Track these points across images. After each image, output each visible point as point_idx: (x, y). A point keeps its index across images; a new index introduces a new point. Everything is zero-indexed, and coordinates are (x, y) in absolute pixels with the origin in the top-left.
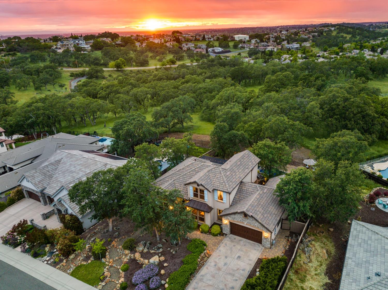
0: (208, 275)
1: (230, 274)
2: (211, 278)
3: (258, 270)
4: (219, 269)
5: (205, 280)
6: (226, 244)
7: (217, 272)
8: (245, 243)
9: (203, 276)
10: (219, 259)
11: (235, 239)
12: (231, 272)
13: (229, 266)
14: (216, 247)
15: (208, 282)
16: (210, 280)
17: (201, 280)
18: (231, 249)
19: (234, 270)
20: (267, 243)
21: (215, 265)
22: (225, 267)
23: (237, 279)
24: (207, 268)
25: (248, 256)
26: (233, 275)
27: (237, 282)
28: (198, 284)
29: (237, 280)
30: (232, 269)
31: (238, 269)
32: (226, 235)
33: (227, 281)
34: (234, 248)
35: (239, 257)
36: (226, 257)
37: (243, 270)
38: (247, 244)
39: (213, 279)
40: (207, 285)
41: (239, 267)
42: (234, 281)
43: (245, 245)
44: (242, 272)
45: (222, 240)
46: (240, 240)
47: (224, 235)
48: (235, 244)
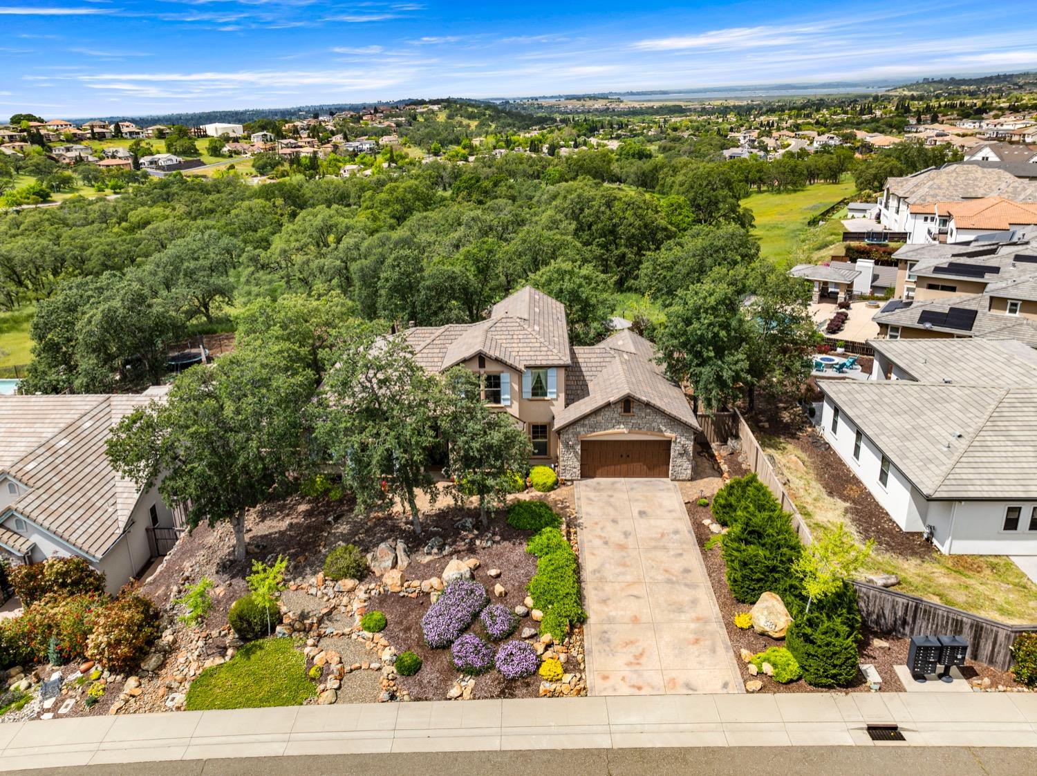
0: (607, 565)
1: (655, 548)
2: (621, 569)
3: (707, 522)
4: (622, 547)
5: (610, 578)
6: (589, 499)
7: (624, 554)
8: (628, 487)
9: (596, 571)
10: (602, 529)
11: (597, 484)
12: (653, 544)
13: (638, 536)
15: (622, 579)
16: (622, 574)
17: (602, 580)
18: (609, 504)
19: (656, 540)
20: (685, 465)
21: (606, 543)
22: (631, 539)
23: (680, 552)
25: (660, 506)
26: (664, 548)
27: (684, 557)
28: (602, 590)
29: (681, 555)
30: (652, 539)
31: (663, 535)
32: (572, 481)
33: (662, 562)
34: (612, 500)
35: (642, 513)
36: (614, 521)
37: (676, 532)
38: (635, 486)
39: (627, 569)
40: (624, 584)
41: (660, 530)
42: (676, 558)
43: (632, 489)
44: (675, 537)
45: (573, 494)
46: (613, 483)
47: (569, 483)
48: (610, 493)
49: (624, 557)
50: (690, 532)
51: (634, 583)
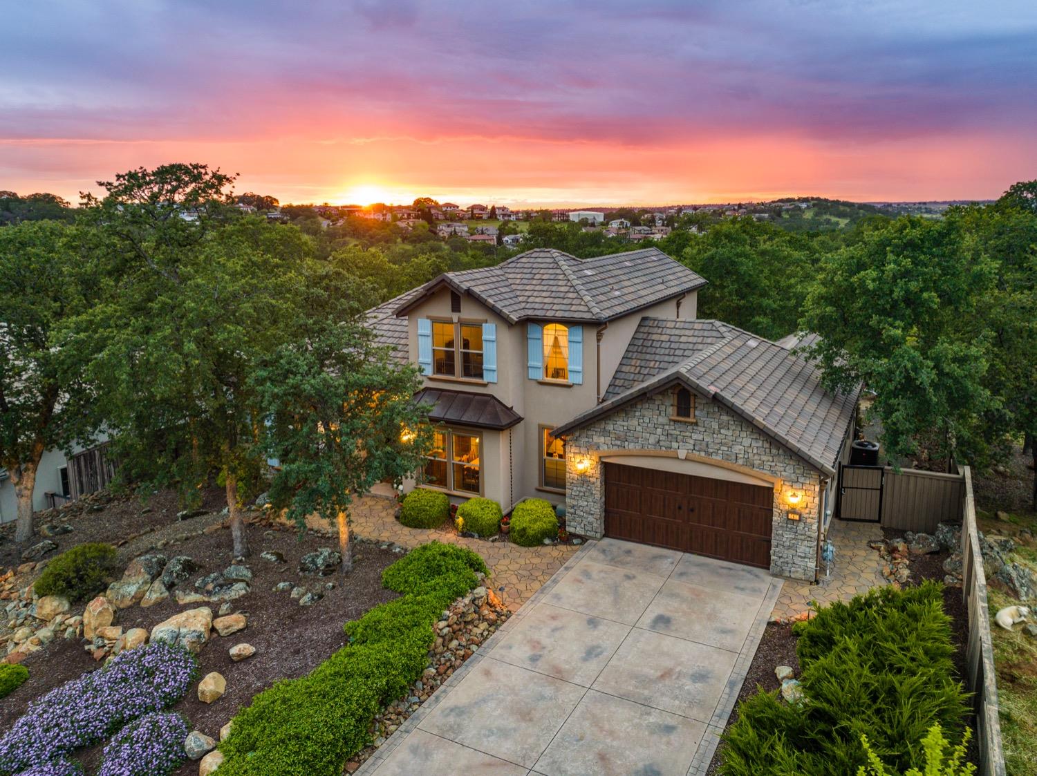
0: (492, 704)
1: (623, 697)
2: (511, 722)
3: (783, 671)
4: (558, 676)
5: (469, 735)
6: (587, 574)
7: (548, 691)
8: (680, 568)
9: (459, 711)
10: (554, 630)
11: (629, 552)
12: (629, 687)
13: (614, 662)
14: (536, 585)
15: (491, 744)
16: (504, 733)
17: (449, 735)
18: (615, 591)
19: (644, 681)
20: (802, 548)
21: (534, 659)
22: (593, 666)
23: (671, 721)
24: (487, 673)
25: (711, 617)
26: (646, 705)
27: (673, 737)
28: (427, 755)
29: (669, 729)
30: (634, 676)
31: (666, 674)
32: (584, 539)
33: (611, 733)
34: (627, 584)
35: (663, 622)
36: (593, 622)
37: (701, 677)
38: (694, 569)
39: (523, 725)
40: (481, 758)
41: (668, 663)
42: (652, 733)
43: (682, 574)
44: (689, 686)
45: (566, 560)
46: (655, 558)
47: (575, 541)
48: (633, 572)
49: (542, 697)
50: (732, 684)
51: (506, 762)
